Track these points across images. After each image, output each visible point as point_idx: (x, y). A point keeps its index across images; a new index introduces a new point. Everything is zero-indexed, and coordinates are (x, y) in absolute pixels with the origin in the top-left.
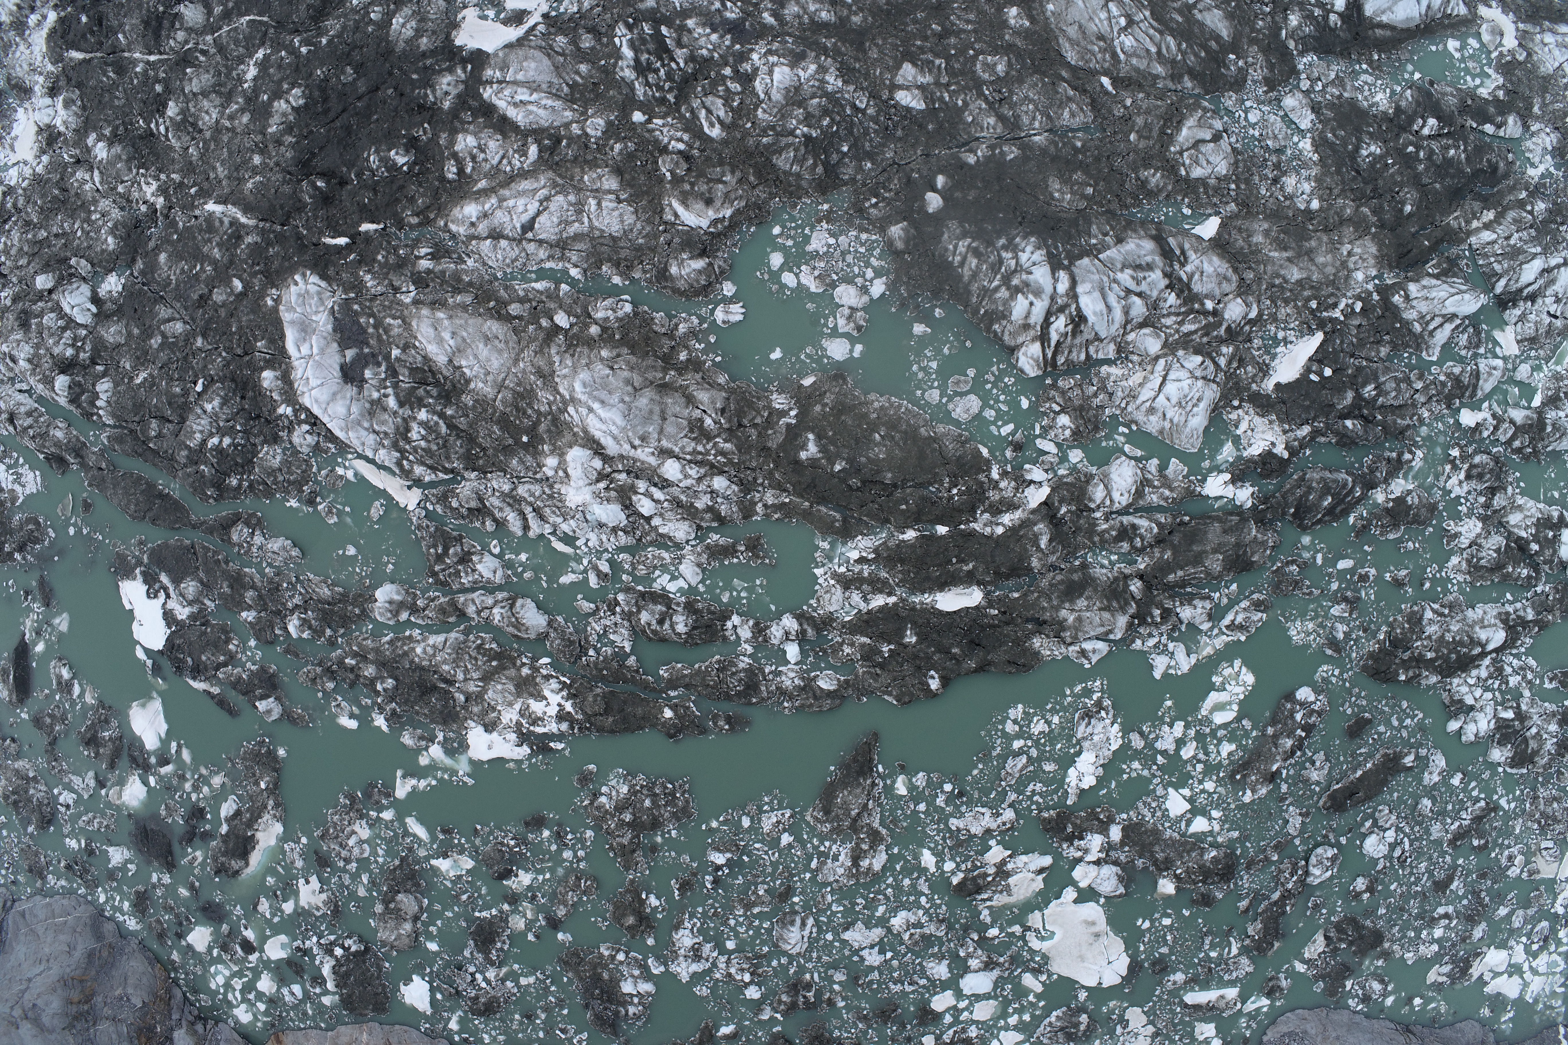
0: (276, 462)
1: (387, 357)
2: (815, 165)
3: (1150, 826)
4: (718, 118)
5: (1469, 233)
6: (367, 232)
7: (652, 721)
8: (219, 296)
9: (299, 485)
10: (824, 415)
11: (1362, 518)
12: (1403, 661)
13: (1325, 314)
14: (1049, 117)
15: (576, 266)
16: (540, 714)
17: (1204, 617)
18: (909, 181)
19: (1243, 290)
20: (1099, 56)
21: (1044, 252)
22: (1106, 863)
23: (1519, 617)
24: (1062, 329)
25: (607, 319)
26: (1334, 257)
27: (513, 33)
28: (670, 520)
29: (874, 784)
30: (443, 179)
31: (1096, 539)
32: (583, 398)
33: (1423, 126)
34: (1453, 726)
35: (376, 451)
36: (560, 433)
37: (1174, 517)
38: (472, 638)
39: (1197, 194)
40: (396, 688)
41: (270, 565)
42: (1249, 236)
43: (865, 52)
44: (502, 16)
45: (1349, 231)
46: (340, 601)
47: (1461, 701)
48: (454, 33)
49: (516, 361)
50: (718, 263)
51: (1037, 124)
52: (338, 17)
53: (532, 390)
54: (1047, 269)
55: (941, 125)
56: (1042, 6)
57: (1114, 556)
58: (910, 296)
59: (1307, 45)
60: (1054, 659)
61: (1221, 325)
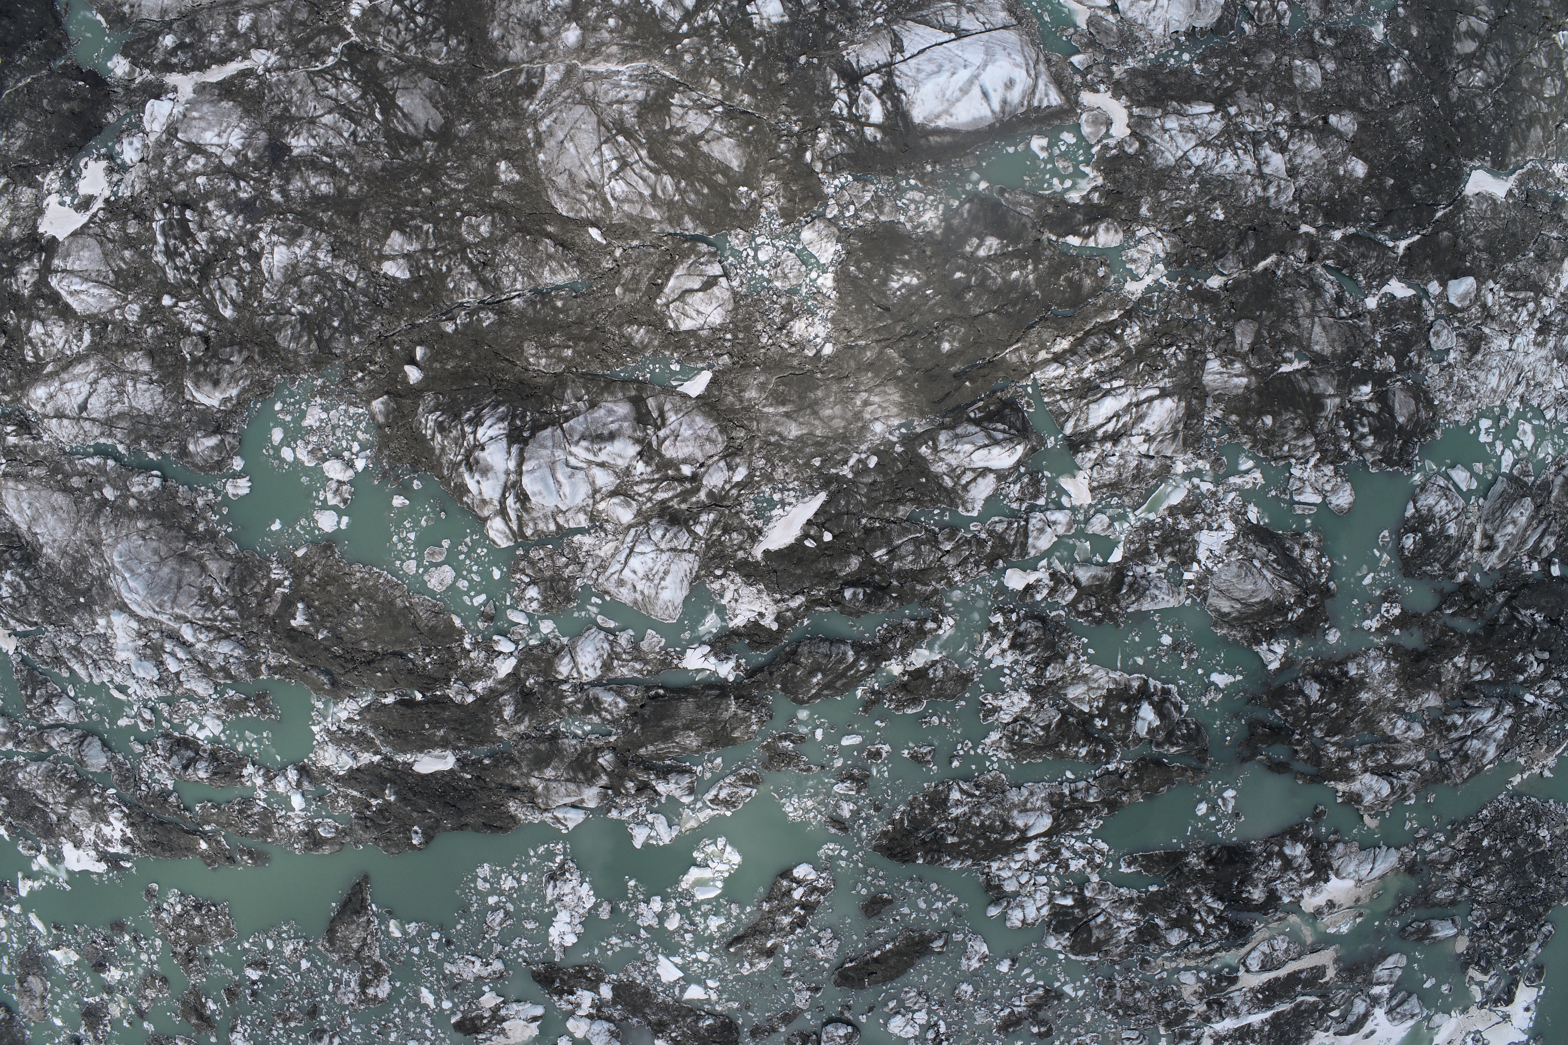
2: (309, 342)
3: (641, 989)
4: (231, 298)
5: (1033, 368)
7: (192, 849)
10: (312, 585)
11: (873, 692)
12: (924, 843)
13: (833, 471)
14: (530, 277)
15: (122, 442)
16: (109, 837)
17: (684, 792)
18: (391, 351)
19: (729, 451)
20: (589, 205)
21: (502, 425)
22: (600, 1018)
23: (1077, 800)
25: (141, 493)
26: (845, 408)
27: (80, 220)
28: (192, 677)
29: (370, 922)
30: (23, 361)
31: (564, 710)
32: (120, 568)
33: (979, 246)
34: (994, 911)
36: (106, 597)
37: (649, 689)
38: (59, 767)
39: (687, 347)
42: (741, 391)
43: (357, 223)
44: (76, 201)
45: (867, 377)
47: (999, 887)
48: (39, 220)
49: (75, 530)
50: (229, 440)
51: (518, 286)
53: (86, 556)
54: (504, 443)
55: (425, 293)
56: (535, 156)
57: (588, 728)
58: (392, 469)
59: (836, 165)
60: (530, 823)
61: (698, 490)
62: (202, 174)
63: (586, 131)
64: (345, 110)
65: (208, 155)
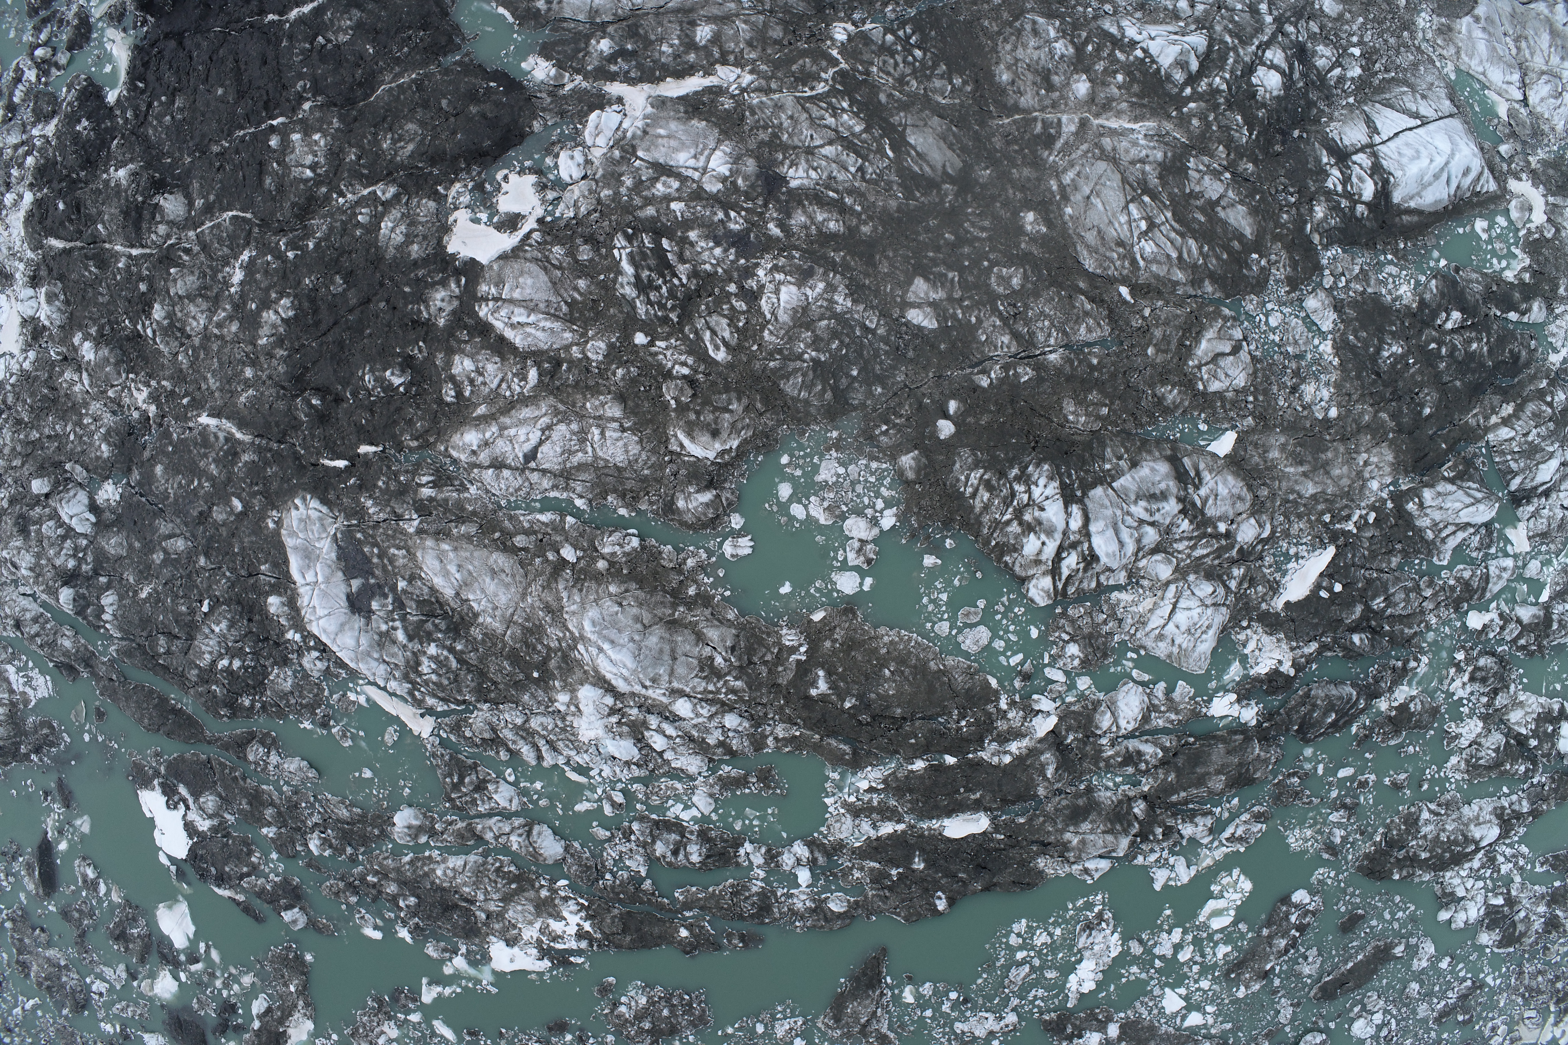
0: (288, 685)
1: (394, 588)
2: (824, 391)
3: (1146, 1024)
4: (723, 339)
5: (1487, 430)
6: (366, 454)
7: (668, 938)
8: (219, 515)
9: (311, 708)
10: (834, 651)
11: (1364, 727)
12: (1398, 860)
13: (1338, 526)
14: (1065, 333)
15: (581, 497)
16: (559, 933)
17: (1206, 833)
18: (920, 405)
19: (1257, 509)
20: (1118, 263)
21: (1056, 484)
23: (1513, 811)
24: (1074, 566)
25: (614, 554)
26: (1350, 468)
27: (507, 241)
28: (682, 755)
29: (882, 994)
30: (440, 401)
31: (1102, 764)
32: (593, 637)
33: (1447, 319)
35: (387, 680)
36: (570, 670)
37: (1179, 738)
38: (490, 859)
39: (1214, 408)
40: (418, 905)
41: (287, 783)
42: (1265, 452)
43: (875, 266)
44: (495, 219)
45: (1366, 439)
46: (359, 822)
47: (1452, 893)
48: (446, 238)
49: (524, 596)
50: (726, 495)
51: (1052, 341)
52: (324, 217)
53: (541, 625)
54: (1060, 503)
55: (953, 345)
56: (1060, 209)
57: (1119, 779)
58: (921, 527)
59: (1332, 237)
60: (1057, 877)
61: (1233, 547)
62: (679, 199)
63: (1112, 188)
64: (849, 144)
65: (683, 179)
